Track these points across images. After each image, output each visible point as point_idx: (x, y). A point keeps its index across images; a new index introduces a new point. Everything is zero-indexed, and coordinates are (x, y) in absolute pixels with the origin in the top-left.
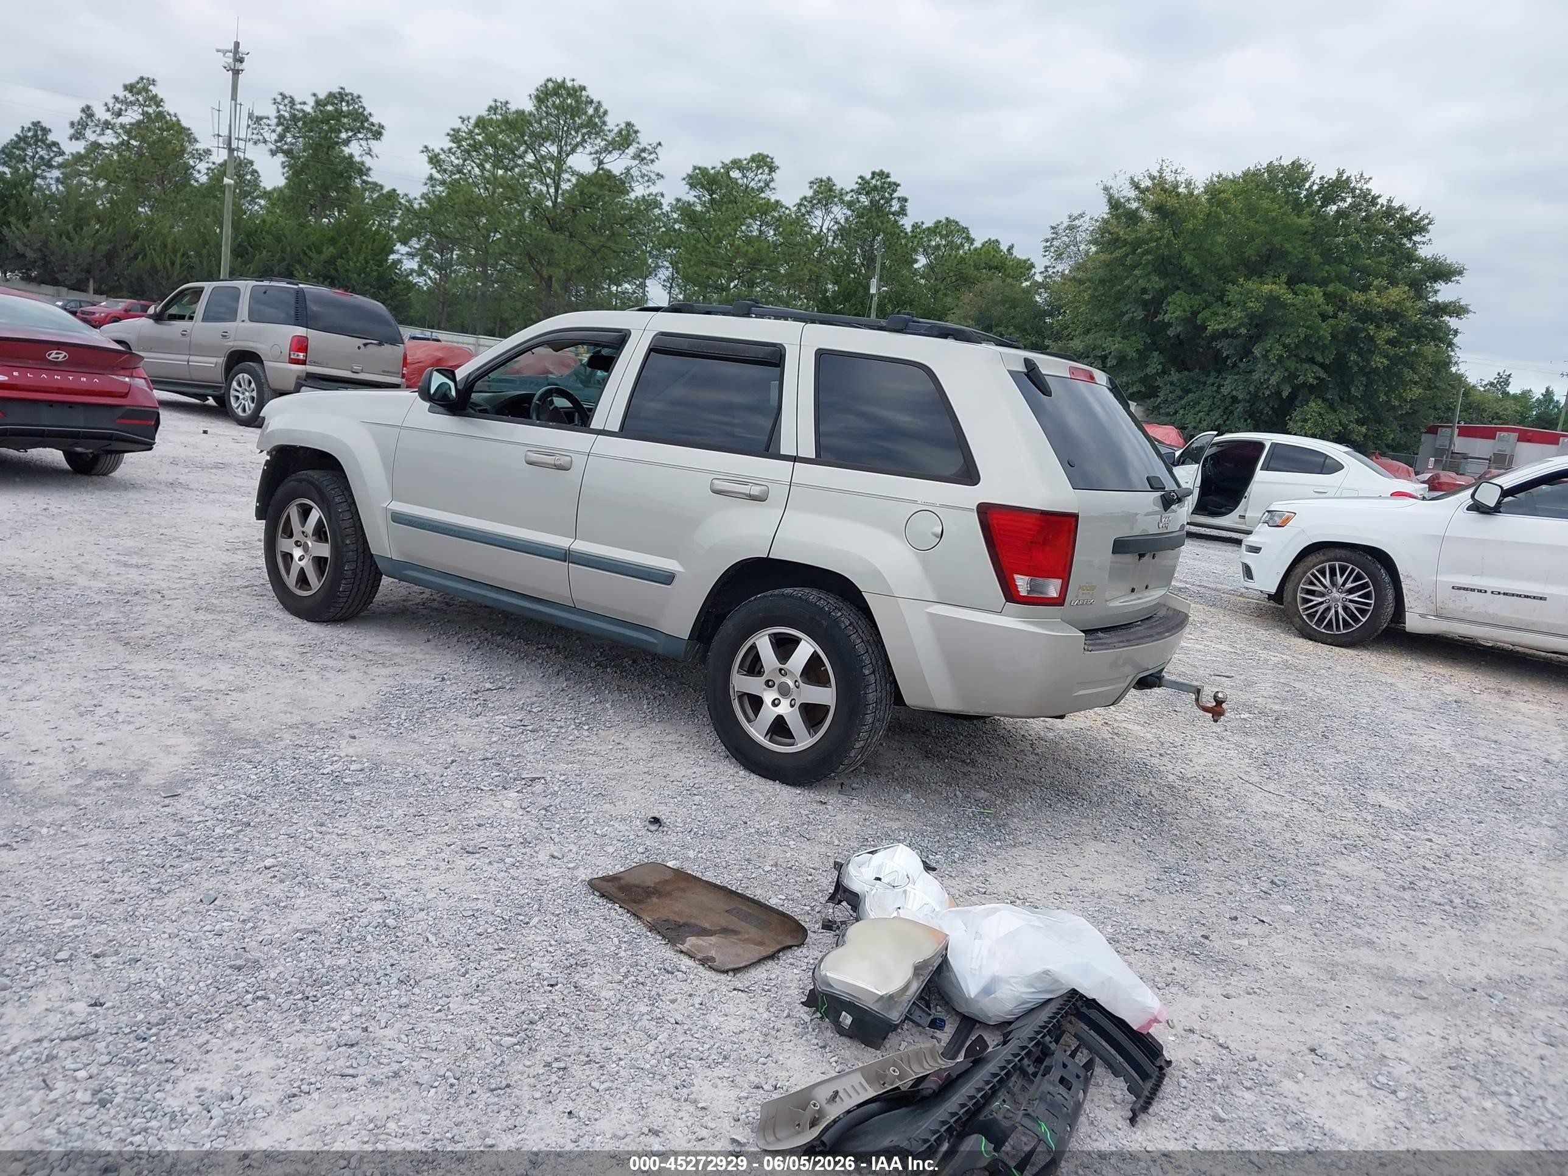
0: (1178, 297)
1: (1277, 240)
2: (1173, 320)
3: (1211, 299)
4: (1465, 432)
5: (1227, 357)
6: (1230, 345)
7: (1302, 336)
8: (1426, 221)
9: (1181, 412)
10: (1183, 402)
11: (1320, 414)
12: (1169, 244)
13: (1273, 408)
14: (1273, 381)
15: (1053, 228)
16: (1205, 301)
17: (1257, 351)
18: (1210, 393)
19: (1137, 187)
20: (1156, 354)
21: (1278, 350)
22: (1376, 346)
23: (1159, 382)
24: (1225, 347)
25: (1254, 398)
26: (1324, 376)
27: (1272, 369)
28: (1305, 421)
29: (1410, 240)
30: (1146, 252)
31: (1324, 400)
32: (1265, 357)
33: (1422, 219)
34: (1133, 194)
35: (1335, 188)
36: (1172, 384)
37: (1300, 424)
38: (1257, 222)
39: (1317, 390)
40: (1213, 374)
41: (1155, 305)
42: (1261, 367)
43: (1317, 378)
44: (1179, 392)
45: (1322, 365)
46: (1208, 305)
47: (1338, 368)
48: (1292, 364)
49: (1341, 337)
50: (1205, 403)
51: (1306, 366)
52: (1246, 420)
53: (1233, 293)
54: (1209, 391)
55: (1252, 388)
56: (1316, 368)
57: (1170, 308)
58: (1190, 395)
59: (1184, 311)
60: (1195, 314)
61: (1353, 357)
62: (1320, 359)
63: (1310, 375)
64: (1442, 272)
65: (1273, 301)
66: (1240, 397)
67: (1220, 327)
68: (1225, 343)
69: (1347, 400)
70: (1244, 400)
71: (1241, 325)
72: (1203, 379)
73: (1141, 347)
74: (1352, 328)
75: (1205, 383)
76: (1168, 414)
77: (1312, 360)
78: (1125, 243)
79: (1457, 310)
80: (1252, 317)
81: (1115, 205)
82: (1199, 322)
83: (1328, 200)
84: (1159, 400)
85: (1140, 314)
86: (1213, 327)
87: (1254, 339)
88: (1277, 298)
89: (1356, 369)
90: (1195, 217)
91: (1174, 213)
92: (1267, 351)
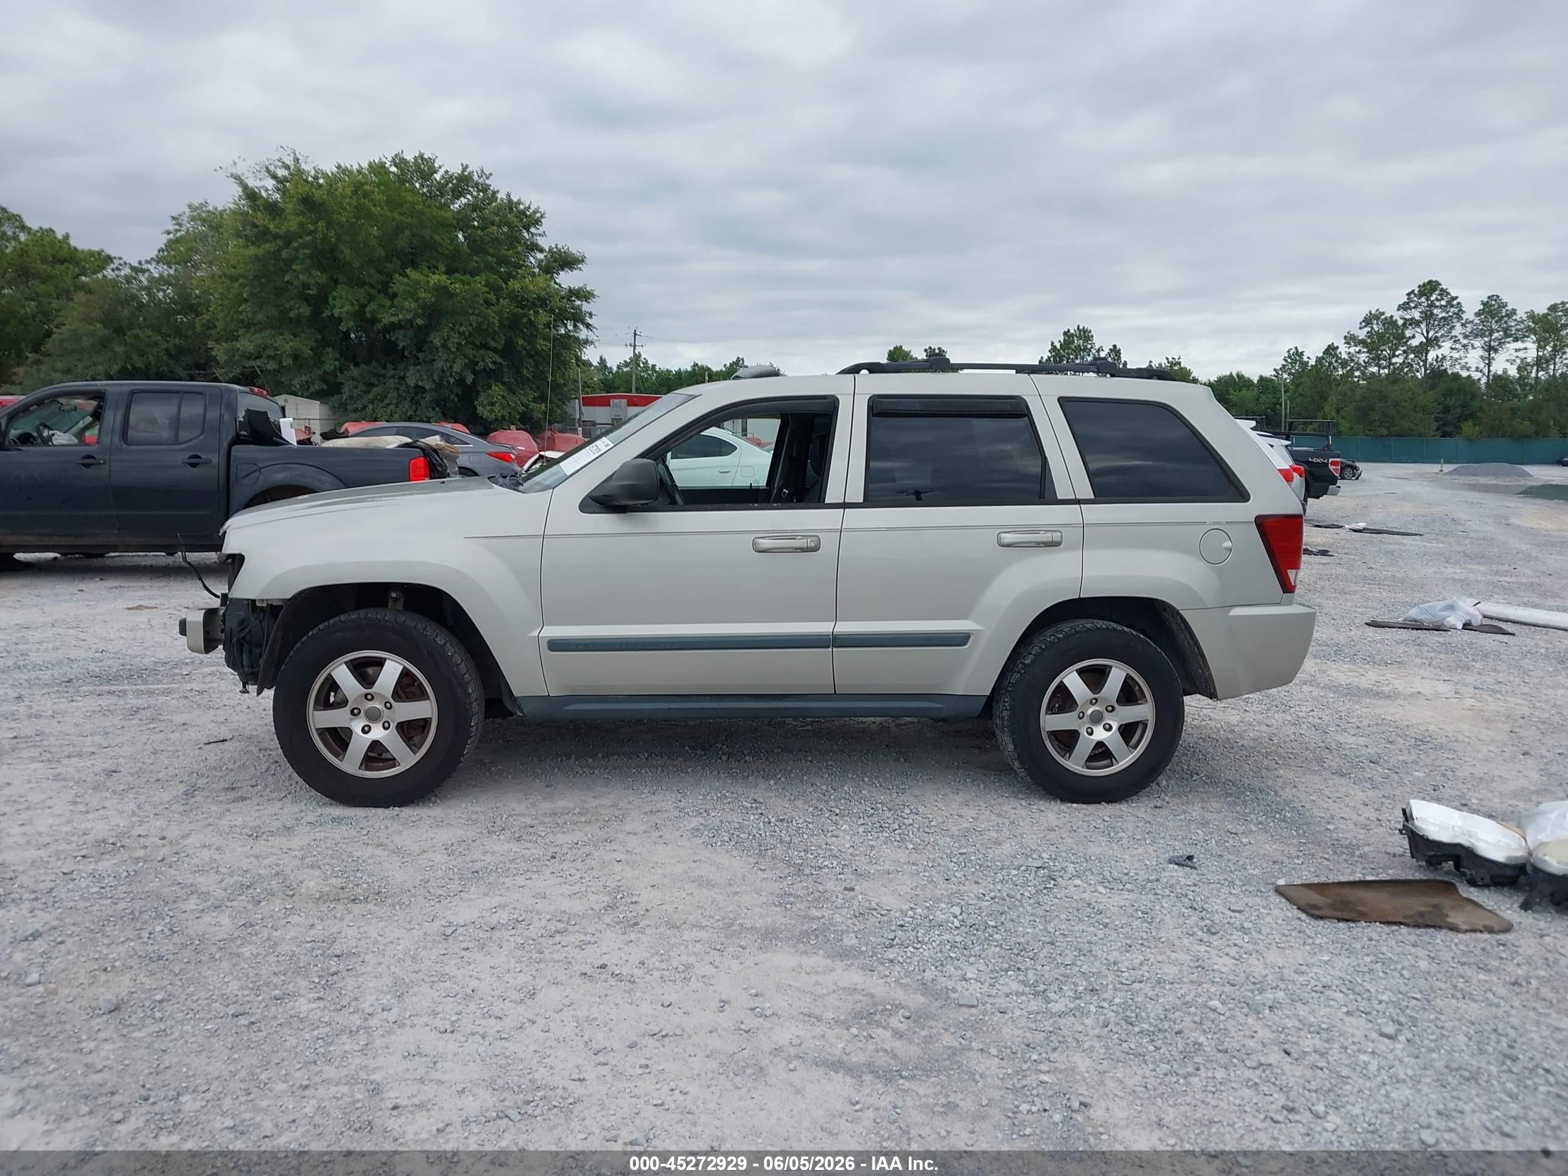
0: (341, 290)
1: (427, 233)
2: (344, 315)
3: (374, 292)
4: (588, 402)
5: (404, 349)
6: (405, 336)
7: (475, 324)
8: (538, 215)
9: (371, 406)
10: (370, 396)
11: (503, 397)
12: (325, 238)
13: (457, 395)
14: (457, 368)
15: (174, 218)
16: (369, 294)
17: (436, 339)
18: (392, 386)
19: (274, 176)
20: (330, 350)
21: (455, 339)
22: (537, 330)
23: (341, 378)
24: (402, 338)
25: (439, 386)
26: (499, 360)
27: (452, 356)
28: (493, 404)
29: (528, 231)
30: (304, 246)
31: (503, 384)
32: (445, 346)
33: (535, 212)
34: (270, 183)
35: (462, 182)
36: (353, 378)
37: (488, 408)
38: (402, 214)
39: (494, 375)
40: (390, 366)
41: (319, 301)
42: (442, 354)
43: (494, 363)
44: (363, 387)
45: (495, 350)
46: (372, 298)
47: (509, 351)
48: (470, 352)
49: (506, 323)
50: (392, 395)
51: (483, 352)
52: (434, 409)
53: (399, 285)
54: (392, 383)
55: (436, 378)
56: (491, 354)
57: (338, 303)
58: (375, 389)
59: (352, 305)
60: (363, 307)
61: (521, 342)
62: (493, 344)
63: (489, 360)
64: (566, 261)
65: (442, 291)
66: (427, 387)
67: (395, 319)
68: (400, 334)
69: (523, 382)
70: (431, 389)
71: (416, 315)
72: (382, 372)
73: (314, 344)
74: (514, 314)
75: (384, 376)
76: (356, 410)
77: (485, 346)
78: (276, 237)
79: (585, 295)
80: (424, 306)
81: (251, 195)
82: (368, 315)
83: (458, 193)
84: (345, 397)
85: (306, 310)
86: (386, 319)
87: (427, 329)
88: (445, 288)
89: (524, 353)
90: (345, 210)
91: (321, 205)
92: (445, 340)
